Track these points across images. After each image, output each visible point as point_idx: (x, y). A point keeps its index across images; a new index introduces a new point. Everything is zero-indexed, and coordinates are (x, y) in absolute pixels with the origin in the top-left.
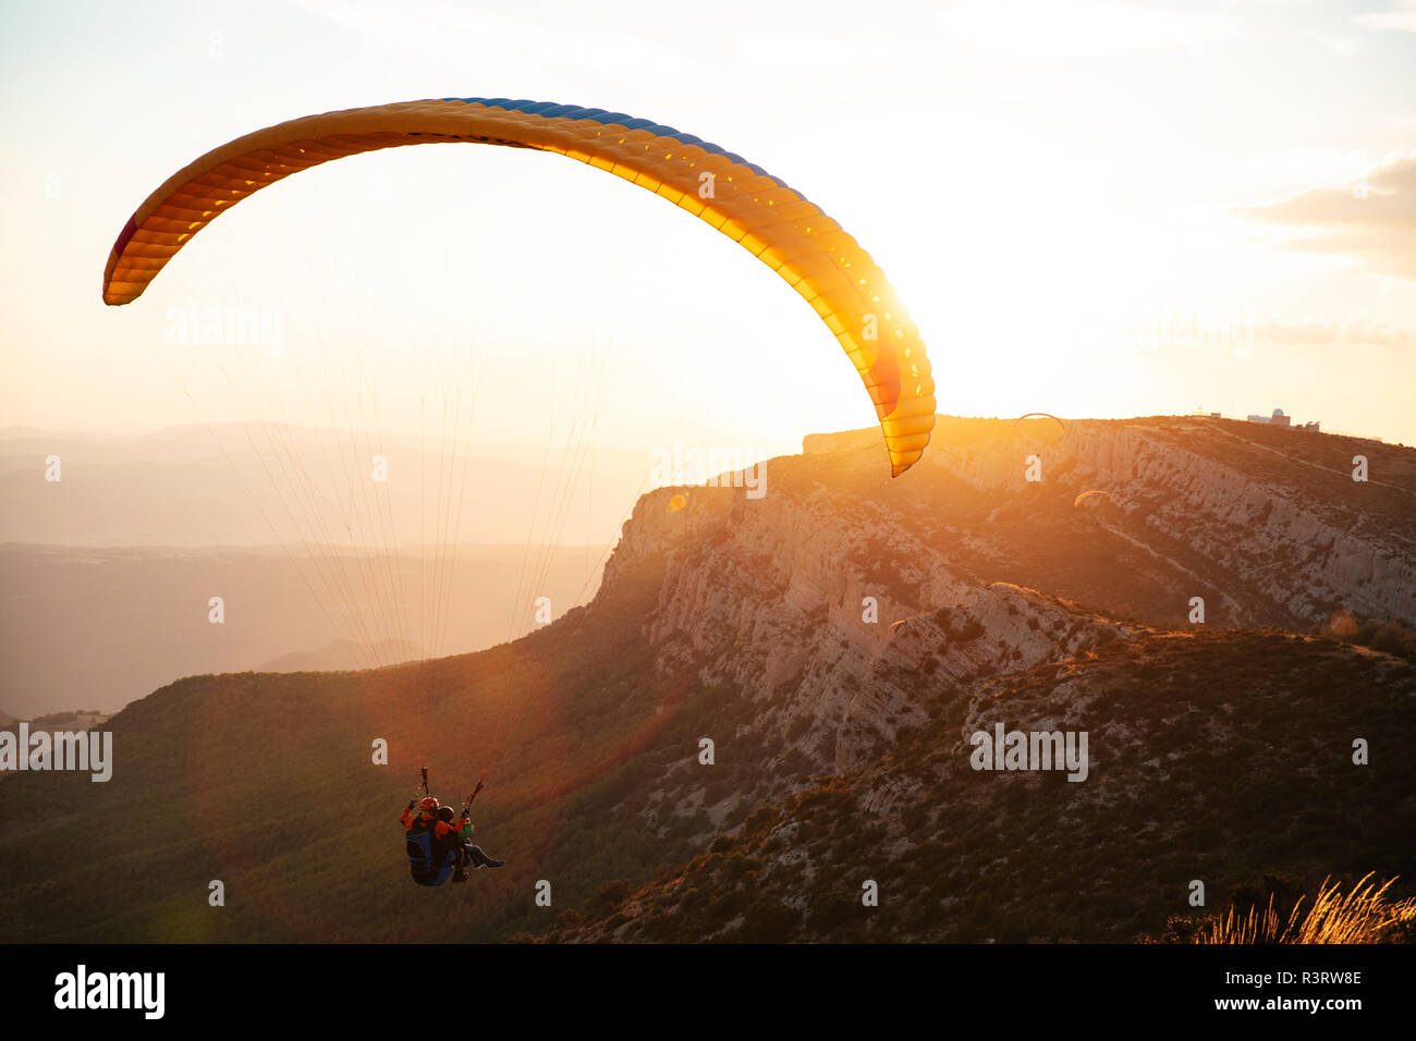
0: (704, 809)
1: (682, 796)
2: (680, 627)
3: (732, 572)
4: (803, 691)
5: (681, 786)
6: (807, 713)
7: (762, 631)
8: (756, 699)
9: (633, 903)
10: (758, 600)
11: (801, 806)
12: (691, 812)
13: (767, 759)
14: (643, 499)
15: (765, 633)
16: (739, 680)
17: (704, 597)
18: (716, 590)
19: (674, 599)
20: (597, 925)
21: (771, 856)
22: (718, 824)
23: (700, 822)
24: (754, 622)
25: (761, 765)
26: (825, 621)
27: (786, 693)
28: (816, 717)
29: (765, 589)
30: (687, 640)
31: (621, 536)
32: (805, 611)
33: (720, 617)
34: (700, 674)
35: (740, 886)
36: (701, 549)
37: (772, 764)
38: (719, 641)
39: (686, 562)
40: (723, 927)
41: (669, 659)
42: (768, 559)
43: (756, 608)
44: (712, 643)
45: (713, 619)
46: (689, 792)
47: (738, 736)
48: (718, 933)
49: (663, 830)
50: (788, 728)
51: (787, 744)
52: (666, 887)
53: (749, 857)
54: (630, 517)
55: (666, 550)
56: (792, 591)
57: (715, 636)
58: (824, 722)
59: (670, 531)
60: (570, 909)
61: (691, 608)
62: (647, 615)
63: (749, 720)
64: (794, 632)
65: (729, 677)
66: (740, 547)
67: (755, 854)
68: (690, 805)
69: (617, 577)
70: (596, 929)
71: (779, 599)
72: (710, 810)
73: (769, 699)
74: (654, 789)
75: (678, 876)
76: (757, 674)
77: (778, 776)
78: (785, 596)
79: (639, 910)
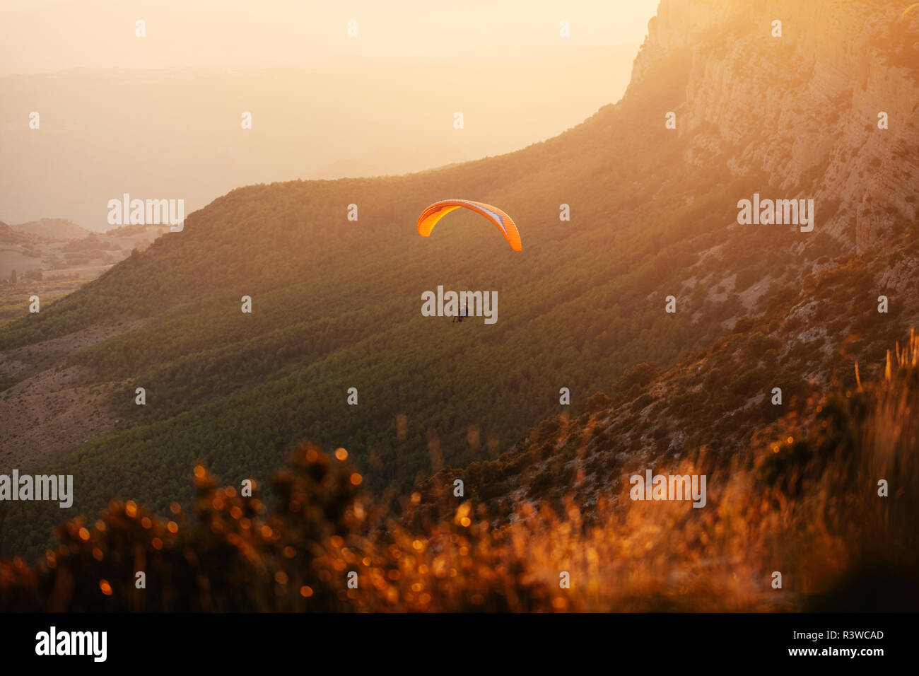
0: (735, 294)
1: (714, 282)
2: (707, 119)
3: (756, 64)
4: (829, 176)
5: (713, 273)
6: (834, 197)
7: (788, 119)
9: (659, 384)
10: (782, 89)
11: (820, 285)
12: (723, 298)
13: (795, 243)
15: (791, 121)
16: (767, 168)
17: (730, 89)
18: (741, 81)
19: (700, 92)
20: (625, 406)
21: (791, 335)
22: (750, 308)
23: (733, 306)
24: (779, 111)
25: (791, 249)
26: (849, 106)
27: (813, 179)
28: (843, 200)
29: (790, 77)
30: (715, 131)
31: (648, 34)
32: (829, 98)
33: (745, 108)
34: (728, 163)
35: (761, 364)
36: (725, 42)
37: (801, 248)
38: (746, 131)
39: (711, 54)
40: (746, 403)
41: (697, 151)
42: (791, 49)
43: (781, 97)
44: (739, 133)
45: (739, 110)
46: (721, 278)
48: (740, 409)
49: (697, 316)
52: (690, 368)
53: (769, 336)
54: (656, 14)
55: (692, 44)
56: (816, 78)
57: (742, 126)
58: (850, 205)
59: (695, 25)
60: (598, 392)
61: (717, 100)
64: (819, 119)
65: (757, 165)
66: (763, 38)
67: (775, 333)
68: (722, 290)
69: (645, 72)
70: (622, 410)
71: (803, 87)
72: (742, 295)
73: (796, 186)
74: (687, 277)
75: (701, 357)
76: (784, 161)
77: (806, 260)
78: (809, 84)
79: (665, 390)
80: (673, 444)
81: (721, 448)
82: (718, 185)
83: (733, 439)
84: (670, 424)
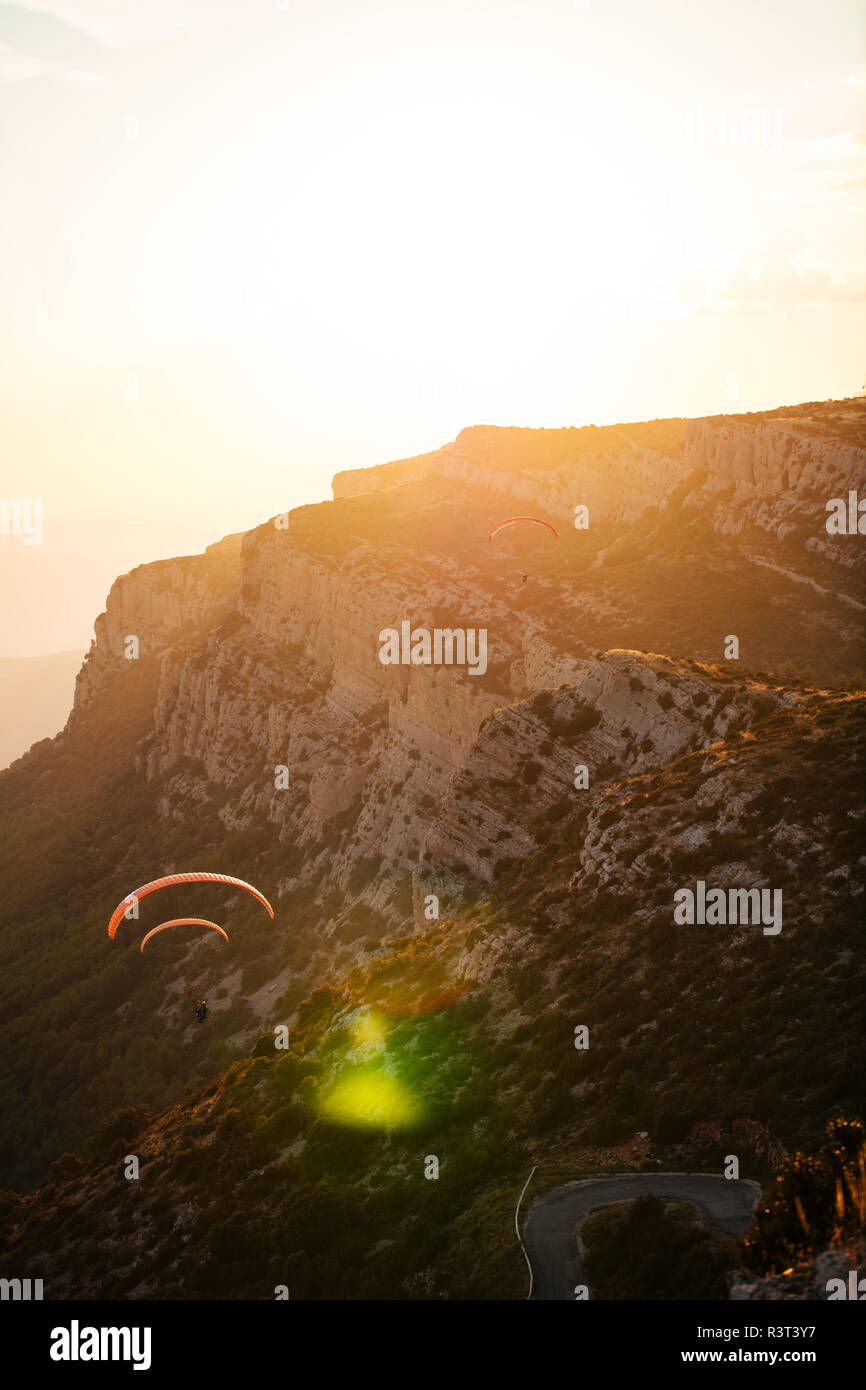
0: (243, 997)
1: (212, 982)
2: (187, 753)
3: (251, 672)
4: (363, 824)
5: (209, 970)
6: (372, 852)
7: (300, 749)
8: (301, 841)
10: (290, 706)
11: (371, 981)
12: (226, 1004)
13: (322, 921)
14: (120, 583)
15: (304, 750)
16: (275, 818)
17: (217, 709)
18: (232, 698)
19: (174, 716)
20: (105, 1171)
21: (336, 1053)
22: (264, 1017)
23: (240, 1015)
24: (287, 737)
25: (316, 930)
26: (385, 725)
27: (340, 829)
28: (385, 857)
29: (299, 690)
30: (199, 770)
31: (95, 638)
32: (356, 715)
33: (239, 735)
34: (221, 814)
35: (296, 1098)
36: (206, 645)
37: (331, 927)
38: (242, 768)
39: (187, 664)
40: (279, 1156)
41: (176, 799)
42: (298, 649)
43: (289, 717)
44: (233, 771)
45: (231, 738)
46: (221, 976)
47: (280, 893)
48: (272, 1164)
49: (190, 1034)
50: (348, 877)
51: (348, 899)
52: (196, 1110)
53: (305, 1058)
54: (105, 610)
55: (158, 650)
56: (336, 689)
57: (236, 761)
58: (396, 863)
59: (162, 623)
60: (66, 1154)
61: (199, 726)
62: (140, 742)
63: (293, 871)
64: (343, 745)
65: (261, 815)
66: (259, 636)
67: (313, 1053)
68: (223, 994)
69: (94, 692)
70: (103, 1178)
71: (318, 701)
72: (251, 998)
73: (317, 840)
74: (174, 977)
75: (211, 1093)
76: (298, 807)
77: (339, 943)
78: (327, 698)
79: (162, 1144)
80: (180, 1220)
81: (249, 1222)
82: (208, 846)
83: (265, 1208)
84: (173, 1192)
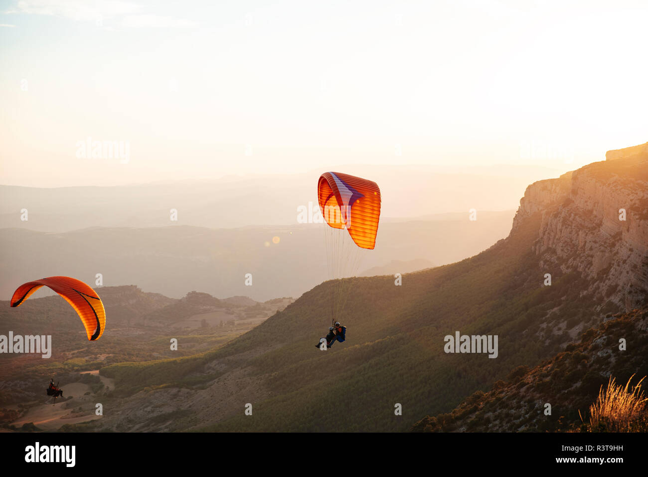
0: (567, 331)
1: (556, 325)
2: (550, 246)
3: (574, 219)
4: (612, 273)
5: (555, 321)
6: (614, 283)
7: (590, 246)
8: (589, 278)
9: (529, 376)
10: (587, 232)
11: (608, 328)
12: (561, 333)
13: (596, 306)
14: (529, 187)
15: (592, 246)
16: (580, 270)
17: (561, 232)
18: (566, 228)
19: (546, 233)
20: (512, 387)
21: (594, 352)
22: (574, 338)
23: (565, 337)
24: (586, 242)
25: (593, 309)
26: (621, 239)
27: (604, 274)
28: (619, 285)
29: (590, 226)
30: (554, 252)
31: (520, 205)
32: (610, 235)
33: (569, 240)
34: (561, 267)
35: (579, 367)
36: (558, 209)
37: (599, 309)
38: (569, 252)
39: (551, 215)
40: (572, 386)
41: (545, 262)
42: (591, 212)
43: (586, 235)
44: (566, 253)
45: (566, 241)
46: (559, 323)
47: (581, 296)
48: (570, 389)
49: (547, 342)
50: (605, 291)
51: (605, 299)
52: (544, 368)
53: (583, 353)
54: (524, 196)
55: (541, 210)
56: (604, 226)
57: (567, 249)
58: (623, 287)
59: (543, 201)
60: (500, 380)
61: (555, 237)
62: (534, 242)
63: (586, 288)
64: (605, 246)
65: (575, 268)
66: (577, 207)
67: (586, 352)
68: (559, 329)
69: (519, 224)
70: (511, 389)
71: (597, 230)
73: (595, 278)
74: (542, 322)
75: (550, 363)
76: (589, 266)
77: (601, 314)
78: (600, 229)
79: (532, 379)
80: (537, 406)
81: (561, 408)
82: (556, 278)
83: (567, 404)
84: (535, 396)
